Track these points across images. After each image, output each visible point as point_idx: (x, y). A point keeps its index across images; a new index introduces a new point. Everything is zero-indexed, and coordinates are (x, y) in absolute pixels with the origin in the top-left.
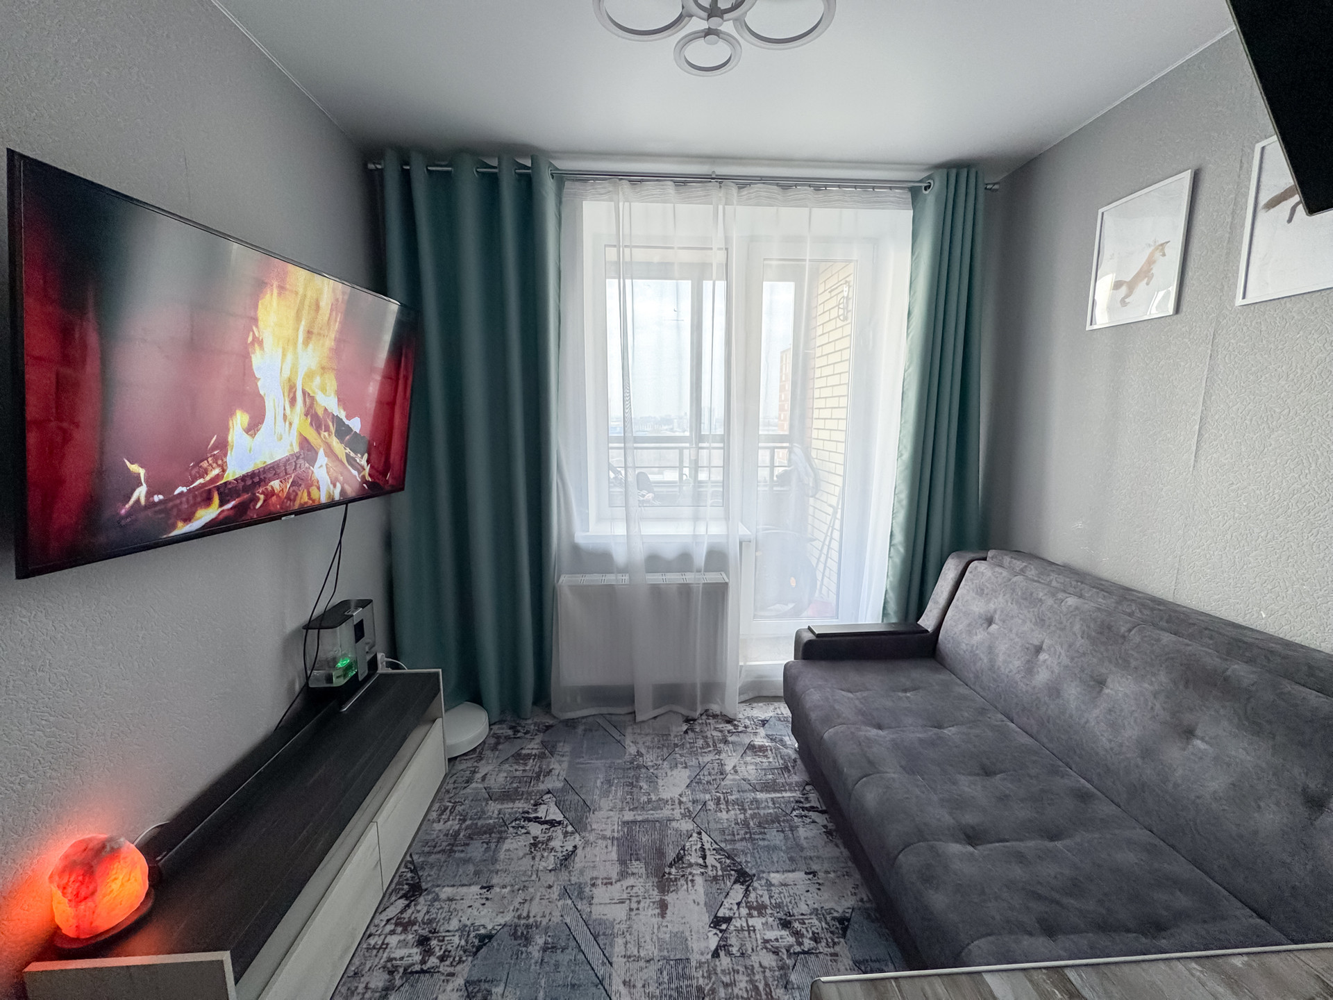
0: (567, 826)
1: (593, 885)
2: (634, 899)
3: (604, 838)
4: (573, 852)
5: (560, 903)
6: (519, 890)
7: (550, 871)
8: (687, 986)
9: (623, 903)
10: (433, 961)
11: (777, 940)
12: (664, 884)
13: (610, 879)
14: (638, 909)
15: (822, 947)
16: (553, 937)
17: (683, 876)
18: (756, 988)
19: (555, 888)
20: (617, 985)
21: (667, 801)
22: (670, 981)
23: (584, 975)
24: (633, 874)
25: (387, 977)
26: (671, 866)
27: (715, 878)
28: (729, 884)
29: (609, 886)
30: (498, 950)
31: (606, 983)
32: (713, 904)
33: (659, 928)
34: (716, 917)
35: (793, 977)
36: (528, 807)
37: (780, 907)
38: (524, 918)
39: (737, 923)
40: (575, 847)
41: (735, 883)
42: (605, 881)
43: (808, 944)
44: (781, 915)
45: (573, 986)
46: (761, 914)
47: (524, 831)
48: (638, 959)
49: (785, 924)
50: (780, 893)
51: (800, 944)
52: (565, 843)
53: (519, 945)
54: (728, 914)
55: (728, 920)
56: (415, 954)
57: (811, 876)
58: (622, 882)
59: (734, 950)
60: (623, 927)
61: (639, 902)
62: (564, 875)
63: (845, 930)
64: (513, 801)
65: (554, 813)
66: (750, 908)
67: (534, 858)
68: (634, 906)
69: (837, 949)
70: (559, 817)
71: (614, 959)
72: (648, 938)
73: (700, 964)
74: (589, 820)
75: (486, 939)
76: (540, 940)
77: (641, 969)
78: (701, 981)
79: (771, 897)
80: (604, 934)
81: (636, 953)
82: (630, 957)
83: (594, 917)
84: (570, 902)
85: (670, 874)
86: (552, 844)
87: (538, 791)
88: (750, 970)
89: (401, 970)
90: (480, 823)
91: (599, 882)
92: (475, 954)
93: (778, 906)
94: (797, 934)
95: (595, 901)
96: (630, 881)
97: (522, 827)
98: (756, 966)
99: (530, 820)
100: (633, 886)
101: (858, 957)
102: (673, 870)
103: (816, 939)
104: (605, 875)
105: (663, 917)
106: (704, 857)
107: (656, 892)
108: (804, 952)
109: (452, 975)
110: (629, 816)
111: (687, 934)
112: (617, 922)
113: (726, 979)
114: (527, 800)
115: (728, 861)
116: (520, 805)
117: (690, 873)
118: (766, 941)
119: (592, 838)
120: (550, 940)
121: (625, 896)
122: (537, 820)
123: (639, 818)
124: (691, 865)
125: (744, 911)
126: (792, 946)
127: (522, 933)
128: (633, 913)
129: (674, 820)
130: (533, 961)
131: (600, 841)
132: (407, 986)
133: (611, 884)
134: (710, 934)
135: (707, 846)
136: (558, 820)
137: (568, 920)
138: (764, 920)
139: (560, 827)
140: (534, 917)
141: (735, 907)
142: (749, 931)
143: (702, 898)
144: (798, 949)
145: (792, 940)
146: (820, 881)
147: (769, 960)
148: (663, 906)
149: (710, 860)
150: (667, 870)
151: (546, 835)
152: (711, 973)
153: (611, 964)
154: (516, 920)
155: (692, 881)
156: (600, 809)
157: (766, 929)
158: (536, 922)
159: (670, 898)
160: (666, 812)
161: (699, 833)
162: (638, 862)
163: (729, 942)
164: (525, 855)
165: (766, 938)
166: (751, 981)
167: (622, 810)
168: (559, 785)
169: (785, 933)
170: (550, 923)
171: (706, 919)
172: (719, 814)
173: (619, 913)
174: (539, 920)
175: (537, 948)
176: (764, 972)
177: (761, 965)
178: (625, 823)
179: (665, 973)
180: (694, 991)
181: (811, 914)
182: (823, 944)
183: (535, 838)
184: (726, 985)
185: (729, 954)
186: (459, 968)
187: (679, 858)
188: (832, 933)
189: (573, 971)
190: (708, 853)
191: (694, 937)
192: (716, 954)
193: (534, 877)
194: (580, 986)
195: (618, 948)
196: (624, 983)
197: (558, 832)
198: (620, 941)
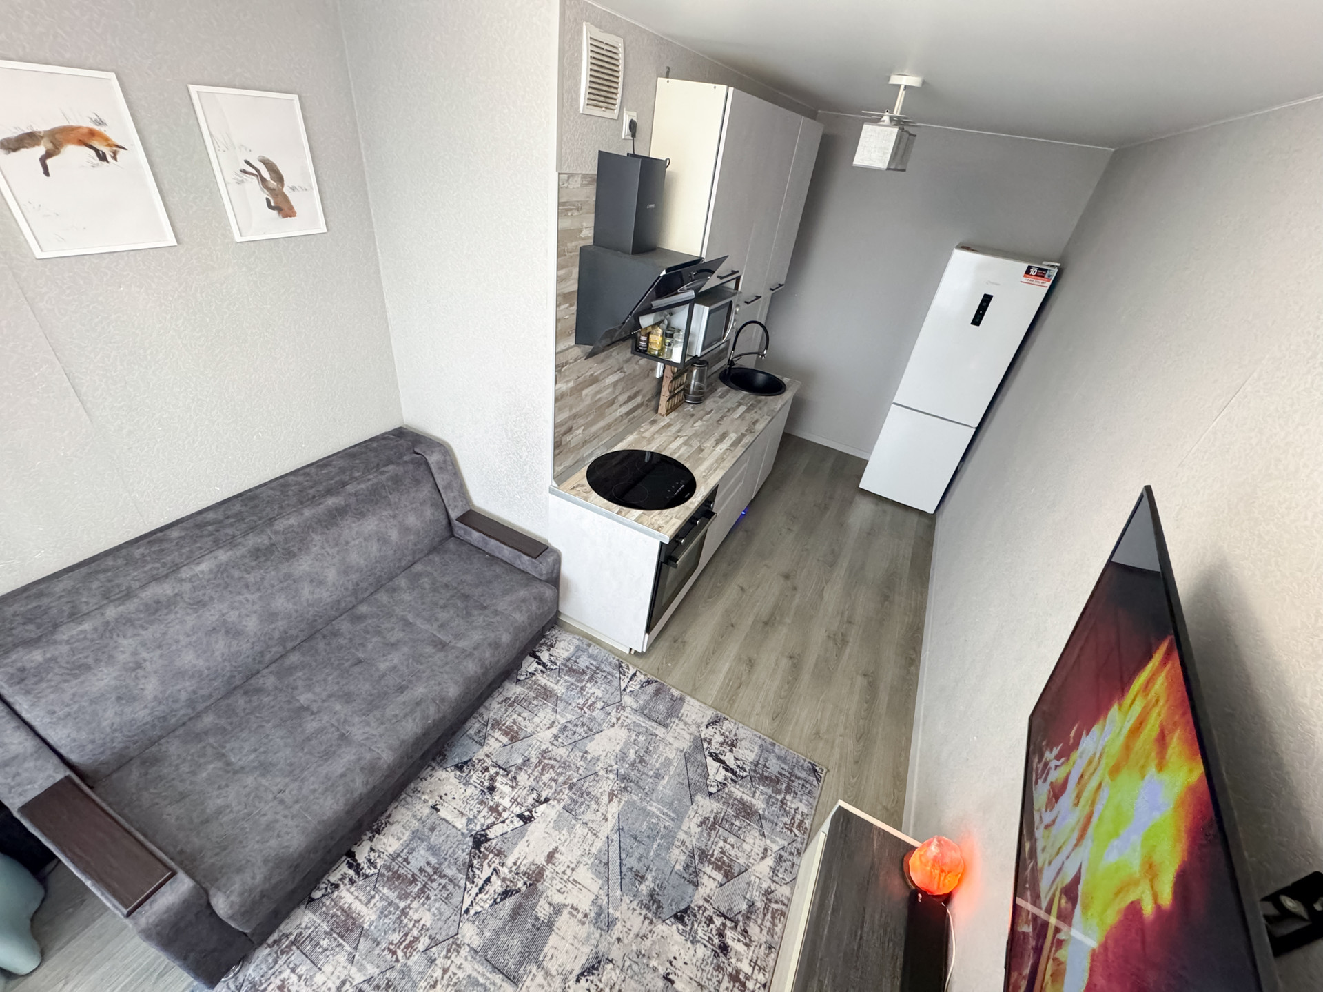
1: (586, 916)
2: (565, 877)
3: (546, 974)
4: (583, 973)
5: (618, 914)
6: (644, 955)
7: (611, 961)
8: (575, 794)
9: (574, 880)
10: (718, 922)
11: (506, 784)
12: (535, 877)
13: (570, 913)
14: (568, 867)
15: (488, 764)
16: (633, 884)
17: (517, 874)
18: (543, 769)
19: (615, 937)
20: (612, 821)
22: (582, 804)
23: (628, 841)
24: (550, 904)
25: (748, 929)
26: (518, 891)
27: (499, 853)
28: (494, 842)
29: (575, 905)
30: (672, 900)
31: (616, 827)
32: (520, 833)
33: (566, 841)
34: (525, 823)
35: (519, 761)
37: (482, 802)
38: (648, 918)
39: (517, 810)
40: (578, 981)
41: (490, 840)
42: (575, 913)
43: (493, 771)
44: (487, 796)
45: (635, 838)
46: (498, 805)
48: (591, 829)
49: (492, 789)
50: (471, 810)
51: (497, 773)
53: (658, 894)
54: (516, 820)
55: (521, 816)
56: (729, 937)
57: (438, 807)
58: (564, 902)
59: (535, 795)
60: (585, 859)
61: (564, 873)
62: (603, 948)
63: (465, 763)
66: (500, 814)
68: (569, 872)
69: (482, 757)
71: (604, 839)
72: (576, 840)
73: (559, 802)
75: (679, 917)
76: (644, 888)
77: (593, 821)
78: (567, 792)
79: (480, 812)
80: (601, 862)
81: (590, 834)
82: (595, 834)
83: (600, 882)
84: (611, 911)
85: (525, 883)
88: (537, 780)
89: (739, 928)
91: (580, 916)
92: (688, 908)
94: (492, 780)
95: (594, 897)
96: (558, 899)
98: (532, 779)
100: (559, 891)
101: (477, 746)
102: (520, 885)
103: (486, 770)
104: (572, 919)
105: (557, 848)
106: (488, 880)
107: (547, 873)
108: (500, 768)
109: (705, 899)
111: (551, 825)
112: (587, 866)
113: (553, 784)
115: (475, 862)
117: (511, 871)
118: (513, 788)
119: (557, 983)
120: (637, 883)
121: (570, 886)
123: (498, 978)
124: (504, 880)
125: (505, 815)
126: (503, 775)
127: (653, 904)
128: (572, 866)
129: (471, 950)
130: (653, 873)
131: (553, 970)
132: (736, 910)
133: (572, 907)
134: (539, 814)
137: (619, 893)
138: (500, 800)
140: (641, 914)
141: (507, 822)
142: (515, 800)
143: (522, 845)
144: (501, 772)
145: (499, 779)
146: (437, 799)
147: (522, 777)
148: (550, 857)
150: (524, 889)
153: (608, 838)
154: (654, 920)
155: (515, 864)
157: (505, 794)
158: (641, 908)
159: (541, 860)
160: (469, 967)
161: (467, 911)
162: (539, 915)
163: (533, 801)
165: (510, 790)
166: (542, 774)
169: (498, 785)
170: (632, 899)
171: (532, 826)
172: (428, 925)
173: (584, 875)
174: (638, 908)
175: (647, 883)
176: (531, 774)
177: (529, 777)
178: (516, 982)
179: (582, 810)
180: (574, 790)
181: (471, 784)
184: (556, 781)
185: (539, 795)
186: (701, 902)
187: (506, 894)
188: (473, 766)
189: (632, 848)
190: (481, 883)
191: (549, 820)
192: (547, 800)
193: (628, 963)
194: (632, 836)
195: (599, 844)
196: (607, 820)
198: (594, 850)
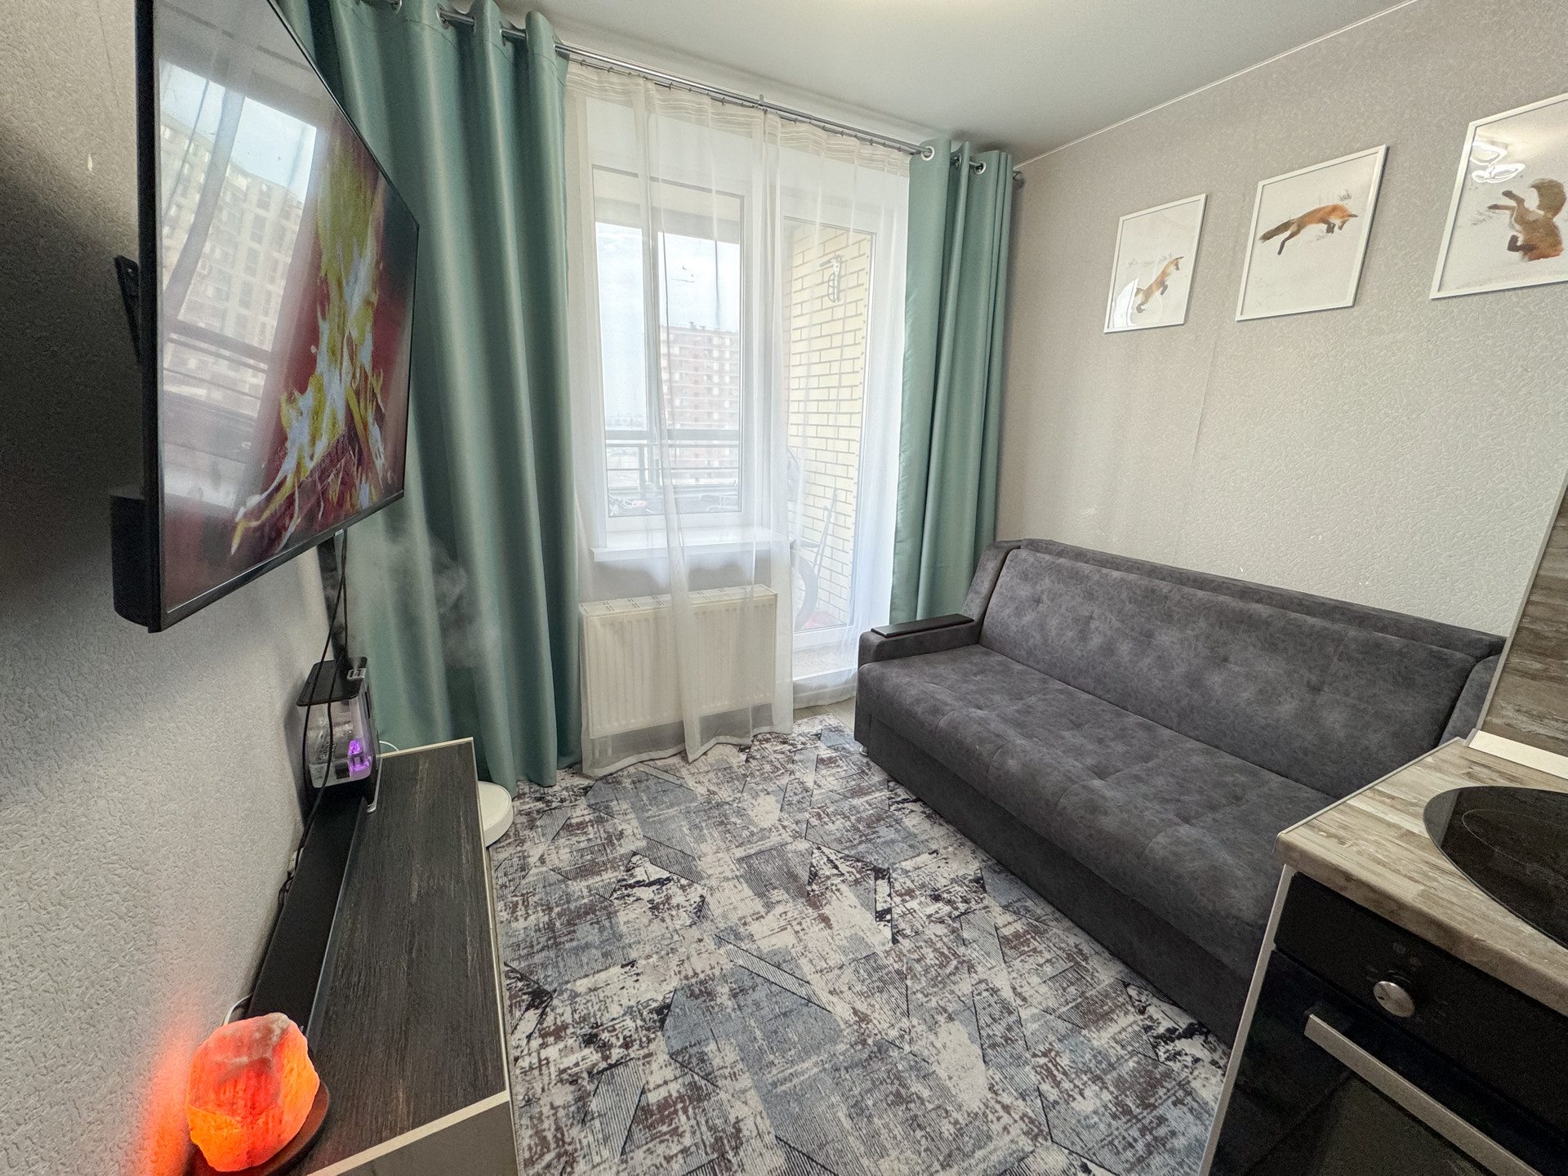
0: (679, 881)
1: (745, 924)
2: (794, 923)
3: (727, 879)
4: (703, 901)
5: (722, 951)
6: (668, 954)
7: (690, 926)
8: (887, 975)
9: (786, 929)
10: (616, 1053)
11: (937, 912)
12: (814, 901)
13: (759, 913)
14: (803, 930)
15: (973, 905)
16: (735, 982)
17: (827, 888)
18: (942, 954)
19: (706, 938)
20: (825, 998)
21: (770, 829)
22: (870, 975)
23: (788, 1002)
24: (779, 902)
25: (572, 1088)
26: (810, 884)
27: (857, 882)
28: (872, 882)
29: (762, 920)
30: (685, 1014)
31: (814, 999)
32: (868, 903)
33: (832, 938)
34: (876, 912)
35: (965, 935)
36: (620, 874)
37: (924, 886)
38: (693, 977)
39: (897, 911)
40: (702, 896)
41: (876, 879)
42: (755, 917)
43: (962, 907)
44: (929, 892)
45: (785, 1014)
46: (912, 897)
47: (632, 899)
48: (831, 969)
49: (937, 898)
50: (918, 876)
51: (957, 909)
52: (689, 897)
53: (705, 1001)
54: (886, 906)
55: (889, 911)
56: (592, 1056)
57: (935, 855)
58: (772, 912)
59: (908, 932)
60: (800, 949)
61: (800, 924)
62: (707, 925)
63: (983, 887)
64: (599, 873)
65: (656, 873)
66: (901, 895)
67: (663, 920)
68: (798, 928)
69: (986, 902)
70: (666, 875)
71: (809, 978)
72: (827, 949)
73: (888, 953)
74: (699, 868)
75: (663, 1011)
76: (723, 990)
77: (839, 977)
78: (896, 966)
79: (913, 881)
80: (785, 961)
81: (825, 966)
82: (821, 971)
83: (765, 951)
84: (731, 946)
85: (813, 891)
86: (674, 902)
87: (622, 856)
88: (930, 943)
89: (585, 1075)
90: (572, 906)
91: (749, 919)
92: (662, 1027)
93: (923, 886)
94: (949, 902)
95: (755, 938)
96: (780, 909)
97: (628, 896)
98: (933, 937)
99: (632, 886)
100: (785, 912)
101: (1004, 903)
102: (815, 887)
103: (966, 901)
104: (752, 912)
105: (831, 928)
106: (836, 867)
107: (810, 910)
108: (963, 914)
109: (650, 1055)
110: (740, 853)
111: (861, 934)
112: (791, 946)
113: (916, 956)
114: (614, 869)
115: (860, 864)
116: (610, 876)
117: (832, 885)
118: (929, 916)
119: (714, 882)
120: (734, 986)
121: (783, 923)
122: (639, 884)
123: (752, 851)
124: (828, 878)
125: (898, 900)
126: (951, 913)
127: (700, 990)
128: (802, 933)
129: (787, 844)
130: (729, 1010)
131: (725, 884)
132: (603, 1088)
133: (762, 917)
134: (881, 927)
135: (833, 857)
136: (664, 877)
137: (741, 962)
138: (918, 901)
139: (672, 883)
140: (703, 972)
141: (889, 899)
142: (911, 913)
143: (854, 900)
144: (957, 913)
145: (948, 908)
146: (944, 856)
147: (941, 930)
148: (825, 920)
149: (844, 868)
150: (809, 888)
151: (662, 895)
152: (900, 956)
153: (808, 982)
154: (685, 982)
155: (838, 890)
156: (705, 855)
157: (923, 907)
158: (708, 976)
159: (826, 911)
160: (774, 840)
161: (819, 848)
162: (777, 891)
163: (900, 928)
164: (650, 921)
165: (928, 913)
166: (935, 950)
167: (728, 849)
168: (644, 843)
169: (940, 905)
170: (724, 971)
171: (870, 917)
172: (826, 827)
173: (787, 939)
174: (710, 972)
175: (725, 997)
176: (941, 940)
177: (936, 936)
178: (740, 860)
179: (862, 971)
180: (895, 975)
181: (951, 883)
182: (973, 902)
183: (651, 901)
184: (918, 961)
185: (905, 936)
186: (652, 1047)
187: (814, 876)
188: (975, 892)
189: (776, 1003)
190: (837, 863)
191: (868, 934)
192: (895, 941)
193: (676, 937)
194: (791, 1011)
195: (807, 969)
196: (831, 993)
197: (673, 888)
198: (803, 962)
